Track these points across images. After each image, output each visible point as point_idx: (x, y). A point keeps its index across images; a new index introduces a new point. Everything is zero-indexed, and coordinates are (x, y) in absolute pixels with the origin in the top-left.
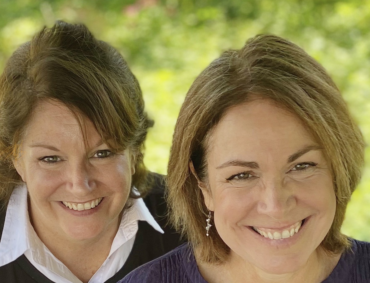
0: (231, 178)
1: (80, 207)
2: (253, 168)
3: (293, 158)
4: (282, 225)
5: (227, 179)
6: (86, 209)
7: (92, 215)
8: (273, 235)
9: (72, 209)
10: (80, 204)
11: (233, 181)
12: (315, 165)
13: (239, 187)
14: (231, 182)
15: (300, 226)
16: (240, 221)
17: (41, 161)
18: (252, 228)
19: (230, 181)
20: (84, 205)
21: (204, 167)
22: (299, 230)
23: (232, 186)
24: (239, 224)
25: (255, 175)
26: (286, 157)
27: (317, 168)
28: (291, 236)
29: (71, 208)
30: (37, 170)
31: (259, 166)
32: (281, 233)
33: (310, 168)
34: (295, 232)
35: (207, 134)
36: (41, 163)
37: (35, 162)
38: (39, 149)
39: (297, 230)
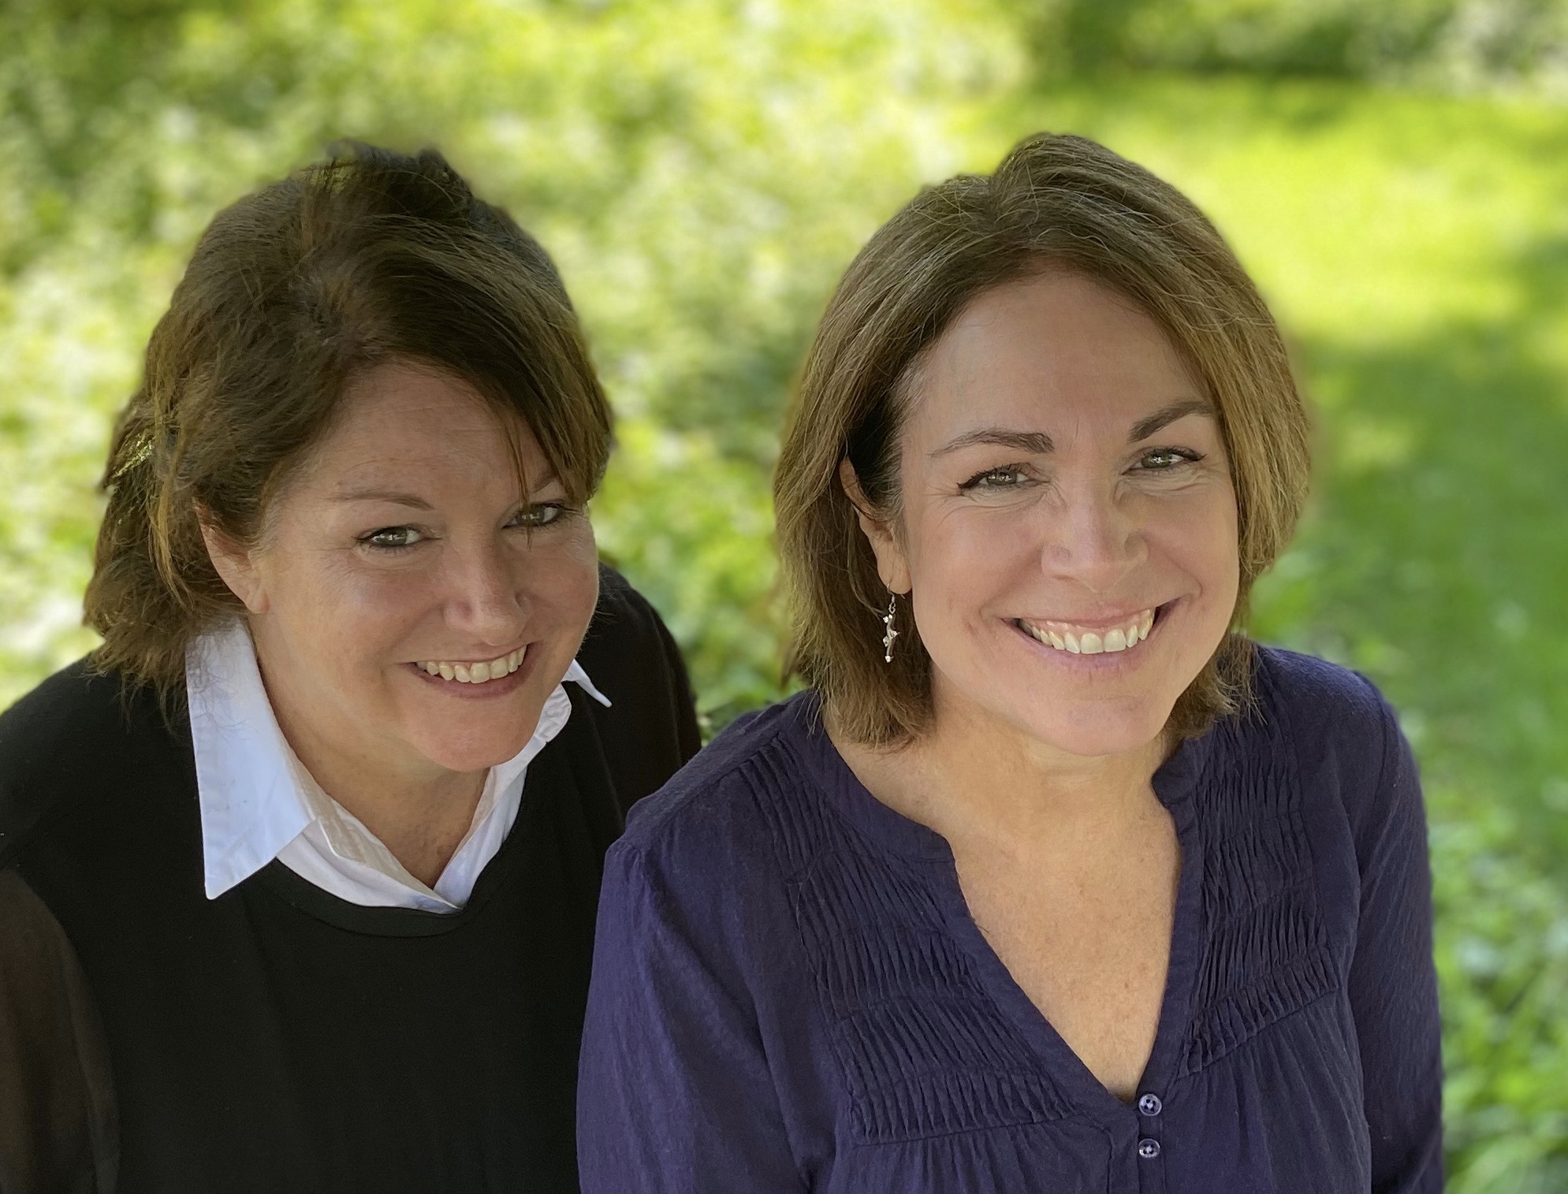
0: (971, 484)
1: (479, 673)
2: (1038, 452)
3: (1146, 428)
4: (1108, 613)
5: (959, 485)
6: (494, 677)
7: (513, 694)
8: (1080, 641)
9: (454, 679)
10: (481, 665)
11: (977, 490)
12: (1197, 460)
13: (994, 506)
14: (973, 496)
15: (1152, 621)
16: (987, 604)
17: (366, 546)
18: (1018, 624)
19: (967, 492)
20: (489, 665)
21: (889, 463)
22: (1149, 634)
23: (973, 503)
24: (986, 613)
25: (1037, 476)
26: (1126, 425)
27: (1202, 468)
28: (1130, 646)
29: (447, 675)
30: (353, 574)
31: (1054, 445)
32: (1103, 636)
33: (1186, 467)
34: (1139, 639)
35: (905, 370)
36: (363, 553)
37: (343, 547)
38: (365, 504)
39: (1143, 635)
